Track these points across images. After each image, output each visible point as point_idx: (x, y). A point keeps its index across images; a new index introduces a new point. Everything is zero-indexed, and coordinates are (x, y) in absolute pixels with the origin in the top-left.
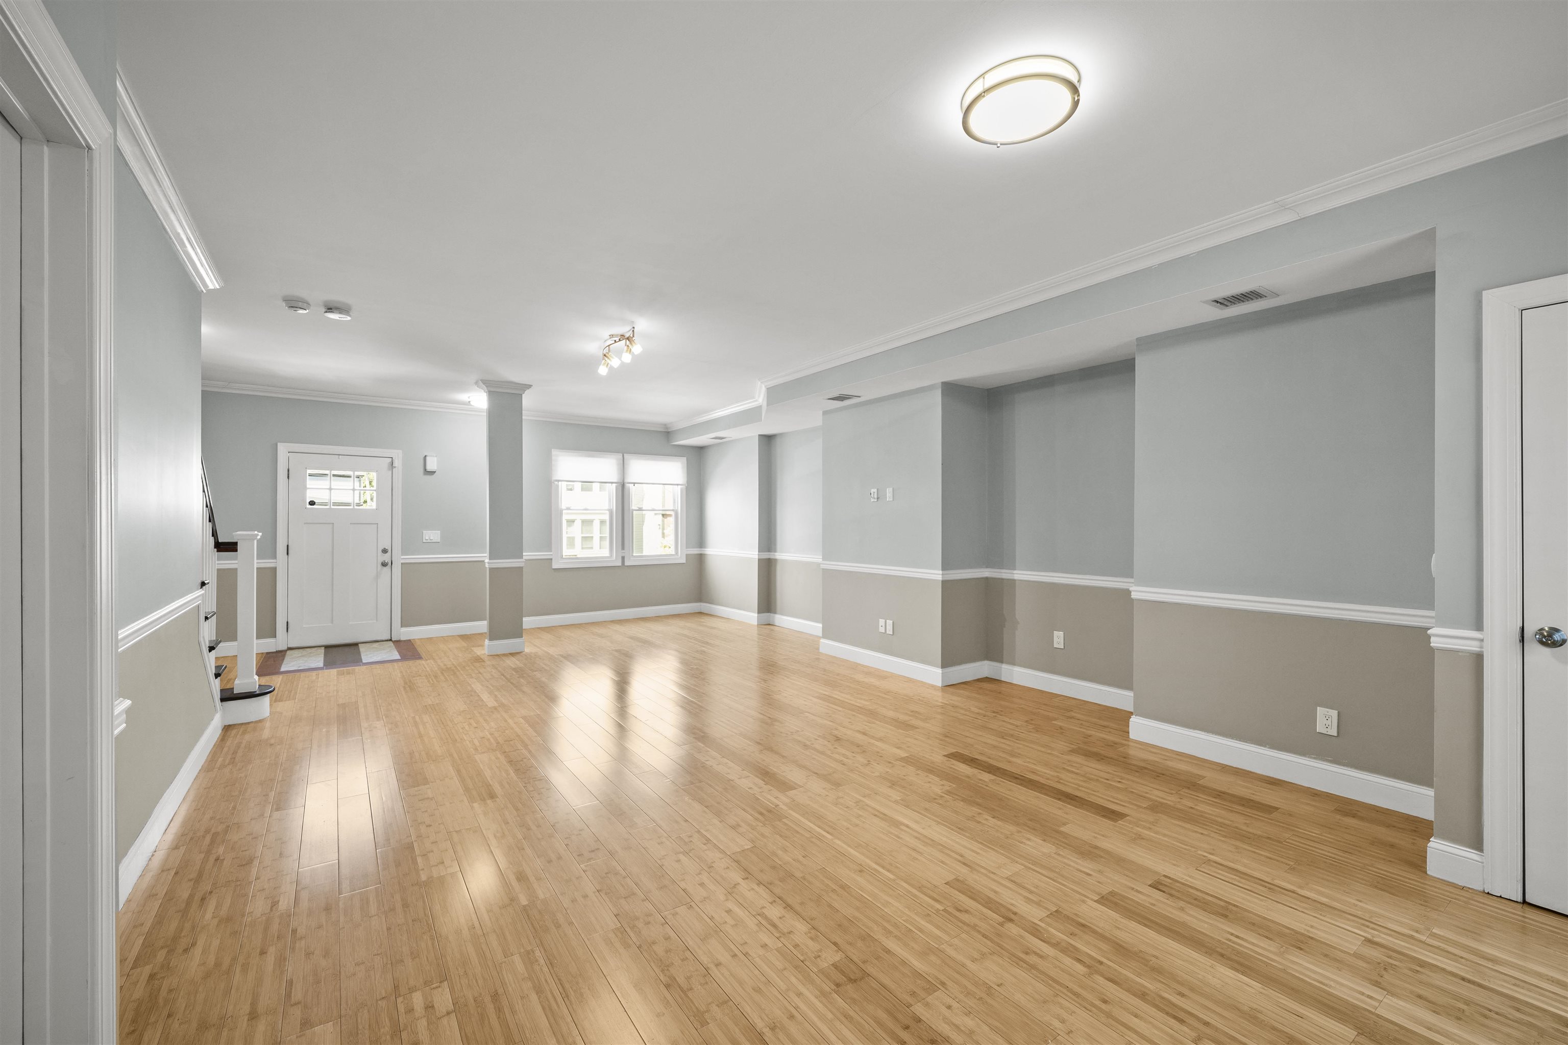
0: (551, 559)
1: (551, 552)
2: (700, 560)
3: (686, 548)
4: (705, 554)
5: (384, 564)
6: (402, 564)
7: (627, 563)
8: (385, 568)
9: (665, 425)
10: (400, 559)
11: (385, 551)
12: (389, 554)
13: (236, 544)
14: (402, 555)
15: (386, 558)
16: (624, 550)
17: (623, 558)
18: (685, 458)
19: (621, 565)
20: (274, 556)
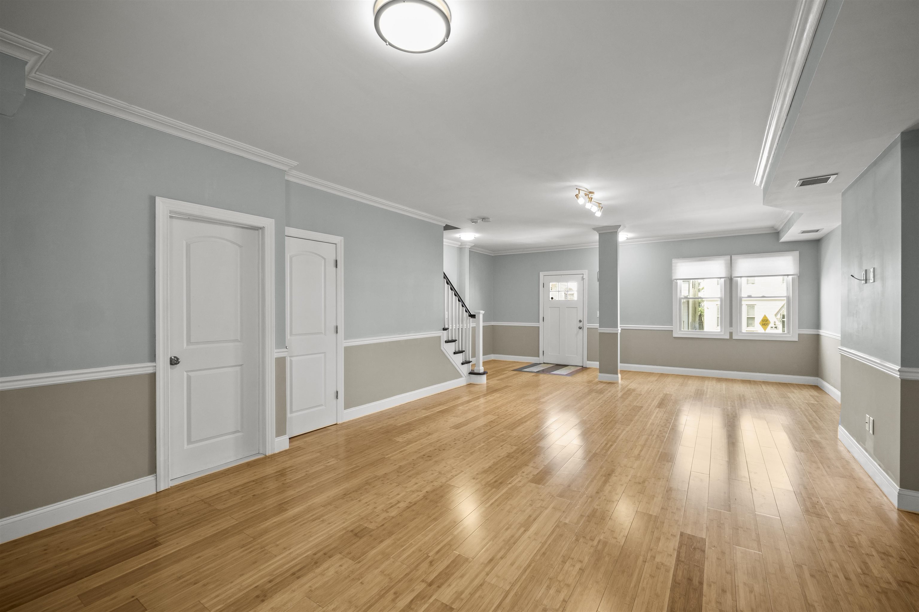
0: (672, 331)
1: (672, 326)
2: (817, 338)
3: (799, 328)
4: (820, 335)
5: (580, 328)
6: (588, 328)
7: (735, 337)
8: (580, 330)
9: (772, 227)
10: (587, 325)
11: (580, 321)
12: (582, 322)
13: (475, 315)
14: (588, 324)
15: (581, 325)
16: (732, 327)
17: (731, 334)
18: (798, 252)
19: (729, 338)
20: (539, 322)
